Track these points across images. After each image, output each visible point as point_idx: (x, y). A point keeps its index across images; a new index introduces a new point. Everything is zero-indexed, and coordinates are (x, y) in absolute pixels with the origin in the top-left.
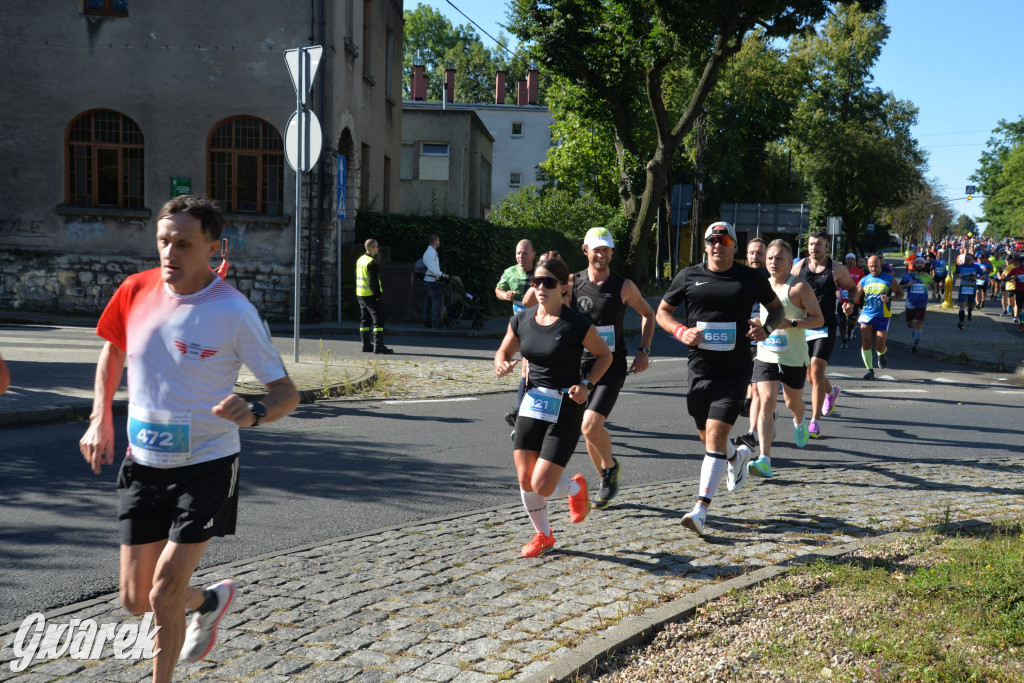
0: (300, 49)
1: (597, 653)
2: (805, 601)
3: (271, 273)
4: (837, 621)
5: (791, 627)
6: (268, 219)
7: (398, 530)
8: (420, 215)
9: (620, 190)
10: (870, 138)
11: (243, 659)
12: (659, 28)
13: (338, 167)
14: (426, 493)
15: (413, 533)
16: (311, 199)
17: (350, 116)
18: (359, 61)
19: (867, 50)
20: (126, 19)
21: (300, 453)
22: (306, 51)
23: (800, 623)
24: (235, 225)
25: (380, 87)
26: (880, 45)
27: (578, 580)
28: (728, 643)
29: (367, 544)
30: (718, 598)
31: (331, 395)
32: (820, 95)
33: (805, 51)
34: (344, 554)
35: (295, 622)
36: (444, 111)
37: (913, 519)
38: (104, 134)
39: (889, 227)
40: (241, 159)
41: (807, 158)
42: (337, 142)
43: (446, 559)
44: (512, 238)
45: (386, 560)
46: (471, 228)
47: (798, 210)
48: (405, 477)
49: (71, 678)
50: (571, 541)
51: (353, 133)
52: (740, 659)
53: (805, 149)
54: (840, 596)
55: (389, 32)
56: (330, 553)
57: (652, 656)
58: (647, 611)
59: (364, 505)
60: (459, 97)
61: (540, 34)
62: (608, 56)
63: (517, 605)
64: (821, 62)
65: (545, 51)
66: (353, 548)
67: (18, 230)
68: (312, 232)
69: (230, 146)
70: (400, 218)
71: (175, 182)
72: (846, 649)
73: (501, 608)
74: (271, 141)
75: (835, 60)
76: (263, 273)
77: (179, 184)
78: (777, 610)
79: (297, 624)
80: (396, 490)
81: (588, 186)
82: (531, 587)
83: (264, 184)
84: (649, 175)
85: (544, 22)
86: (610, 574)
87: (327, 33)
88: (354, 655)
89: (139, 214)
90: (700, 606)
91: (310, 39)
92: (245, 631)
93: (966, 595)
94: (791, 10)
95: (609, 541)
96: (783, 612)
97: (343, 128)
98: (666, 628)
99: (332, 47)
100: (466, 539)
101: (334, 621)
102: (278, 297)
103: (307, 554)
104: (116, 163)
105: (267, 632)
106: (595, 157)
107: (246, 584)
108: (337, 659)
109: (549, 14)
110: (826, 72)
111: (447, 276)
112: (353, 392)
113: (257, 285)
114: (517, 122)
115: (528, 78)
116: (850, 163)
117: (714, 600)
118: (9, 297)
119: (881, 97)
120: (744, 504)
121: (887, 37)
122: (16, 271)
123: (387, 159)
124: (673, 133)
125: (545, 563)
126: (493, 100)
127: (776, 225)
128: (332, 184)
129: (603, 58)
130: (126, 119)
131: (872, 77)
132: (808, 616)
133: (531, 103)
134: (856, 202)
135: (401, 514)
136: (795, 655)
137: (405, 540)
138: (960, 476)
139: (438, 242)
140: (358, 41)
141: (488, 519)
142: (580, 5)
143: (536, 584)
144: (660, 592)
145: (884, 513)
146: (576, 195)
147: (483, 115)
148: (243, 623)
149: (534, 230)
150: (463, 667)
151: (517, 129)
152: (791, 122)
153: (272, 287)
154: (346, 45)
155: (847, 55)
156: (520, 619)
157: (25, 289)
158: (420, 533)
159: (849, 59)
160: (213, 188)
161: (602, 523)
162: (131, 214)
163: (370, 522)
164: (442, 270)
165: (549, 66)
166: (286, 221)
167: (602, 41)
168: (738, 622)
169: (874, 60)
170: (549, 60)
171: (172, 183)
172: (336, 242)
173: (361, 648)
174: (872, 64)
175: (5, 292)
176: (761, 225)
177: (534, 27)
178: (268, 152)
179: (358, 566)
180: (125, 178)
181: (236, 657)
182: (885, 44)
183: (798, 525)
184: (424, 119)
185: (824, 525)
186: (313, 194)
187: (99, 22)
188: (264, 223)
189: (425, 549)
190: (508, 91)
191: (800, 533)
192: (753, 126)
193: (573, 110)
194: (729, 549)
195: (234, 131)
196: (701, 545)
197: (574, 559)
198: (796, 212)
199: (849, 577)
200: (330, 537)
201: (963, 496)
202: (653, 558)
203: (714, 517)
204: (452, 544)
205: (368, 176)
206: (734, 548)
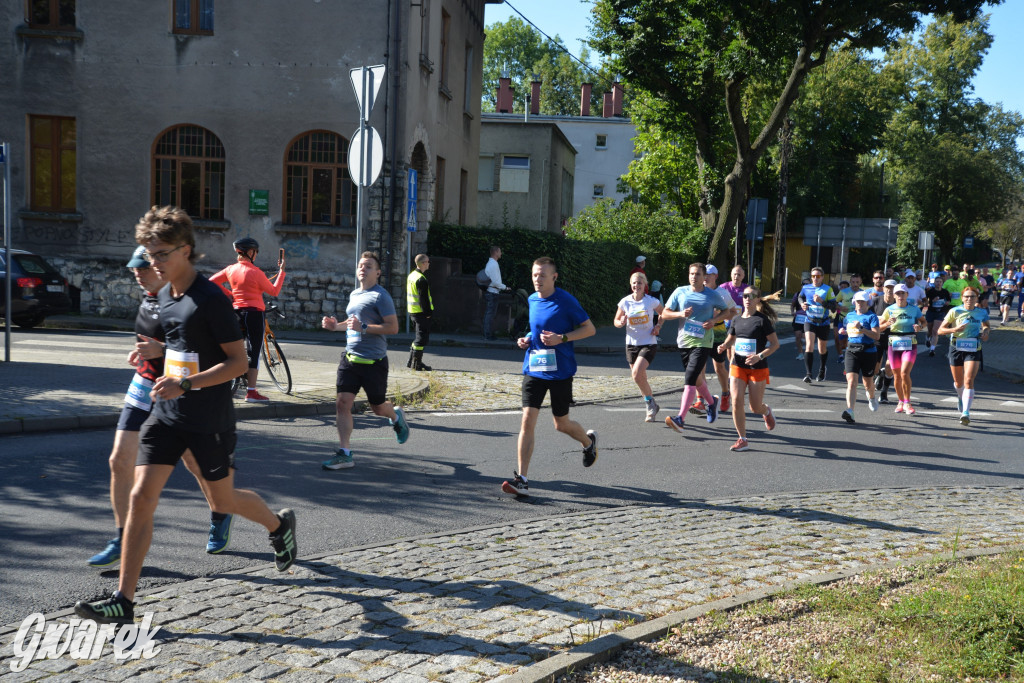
0: (365, 67)
1: (557, 669)
2: (783, 625)
3: (343, 284)
4: (806, 646)
5: (760, 649)
6: (341, 231)
7: (411, 542)
8: (491, 228)
9: (700, 203)
10: (967, 151)
11: (225, 662)
12: (740, 41)
13: (410, 181)
14: (447, 507)
15: (425, 545)
16: (382, 212)
17: (424, 131)
18: (435, 77)
19: (968, 61)
20: (211, 38)
22: (370, 70)
23: (770, 646)
24: (309, 236)
25: (457, 101)
26: (981, 54)
29: (378, 554)
30: (696, 619)
32: (915, 107)
33: (900, 63)
34: (352, 564)
35: (285, 628)
36: (526, 124)
37: (932, 546)
38: (188, 148)
39: (990, 241)
40: (315, 171)
41: (900, 170)
42: (410, 156)
43: (448, 572)
44: (582, 252)
45: (390, 571)
46: (541, 241)
47: (885, 224)
48: (432, 491)
49: (62, 675)
50: (576, 557)
51: (427, 147)
53: (897, 157)
54: (820, 620)
55: (468, 47)
56: (339, 562)
57: (614, 673)
58: (628, 628)
59: (386, 516)
60: (546, 108)
61: (621, 47)
62: (690, 69)
63: (503, 619)
64: (919, 73)
65: (625, 63)
66: (363, 558)
67: (107, 240)
68: (384, 244)
69: (306, 160)
70: (472, 231)
72: (806, 673)
73: (486, 622)
74: (346, 155)
75: (934, 70)
76: (335, 284)
77: (258, 196)
78: (752, 632)
79: (286, 631)
80: (412, 502)
81: (670, 198)
83: (338, 197)
84: (728, 189)
85: (625, 35)
86: (603, 591)
87: (402, 49)
88: (331, 663)
89: (218, 225)
90: (676, 626)
91: (385, 56)
92: (236, 635)
93: (940, 624)
94: (879, 22)
95: (613, 559)
96: (757, 635)
97: (416, 142)
99: (407, 64)
100: (475, 553)
101: (322, 629)
103: (316, 563)
104: (198, 174)
106: (677, 170)
107: (250, 590)
108: (314, 666)
109: (630, 27)
110: (924, 82)
113: (329, 295)
114: (602, 134)
115: (613, 90)
116: (944, 176)
117: (692, 621)
118: (96, 304)
119: (983, 108)
120: (762, 526)
121: (990, 47)
122: (103, 279)
123: (464, 172)
124: (753, 147)
125: (543, 578)
126: (578, 112)
127: (862, 240)
128: (403, 197)
130: (208, 133)
131: (973, 88)
132: (780, 640)
133: (616, 115)
134: (949, 216)
135: (419, 527)
137: (415, 551)
138: (997, 504)
139: (499, 253)
140: (434, 57)
141: (502, 534)
142: (661, 19)
143: (528, 599)
144: (647, 611)
145: (904, 539)
146: (653, 207)
147: (567, 127)
148: (236, 628)
149: (608, 242)
150: (431, 678)
151: (601, 141)
152: (884, 134)
154: (421, 61)
155: (947, 66)
156: (501, 633)
157: (112, 297)
158: (432, 545)
159: (948, 70)
160: (289, 201)
161: (613, 541)
162: (211, 225)
163: (387, 533)
165: (630, 79)
167: (684, 54)
168: (710, 643)
169: (975, 70)
170: (630, 73)
171: (250, 197)
172: (405, 254)
173: (340, 656)
175: (94, 299)
176: (847, 240)
177: (615, 38)
180: (207, 190)
181: (220, 660)
182: (987, 53)
183: (810, 548)
184: (506, 132)
185: (836, 549)
186: (385, 207)
187: (187, 41)
188: (337, 235)
189: (432, 561)
190: (594, 103)
191: (808, 557)
192: (844, 138)
193: (655, 123)
194: (730, 570)
195: (310, 146)
196: (704, 565)
197: (573, 576)
198: (884, 227)
199: (834, 602)
200: (345, 546)
201: (993, 524)
202: (651, 577)
203: (728, 538)
204: (459, 557)
205: (443, 189)
206: (736, 569)
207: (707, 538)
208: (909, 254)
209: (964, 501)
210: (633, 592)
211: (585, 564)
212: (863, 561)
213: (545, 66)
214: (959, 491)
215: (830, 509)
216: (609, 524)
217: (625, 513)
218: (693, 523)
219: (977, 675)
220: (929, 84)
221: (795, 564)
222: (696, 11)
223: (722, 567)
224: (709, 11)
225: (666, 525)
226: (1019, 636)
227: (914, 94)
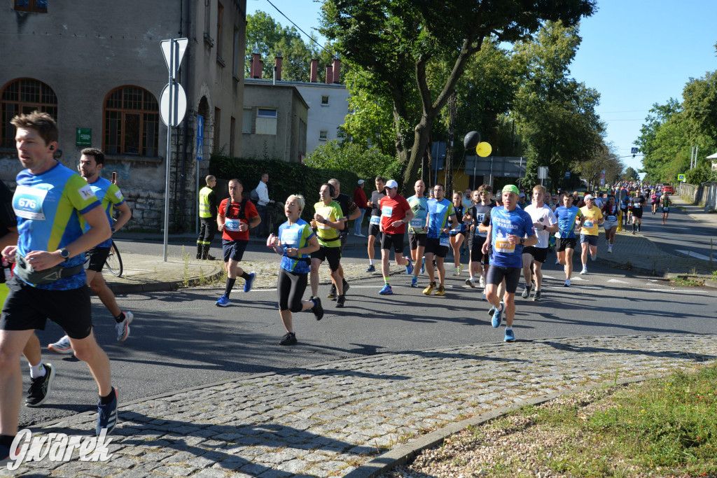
0: (172, 40)
2: (519, 434)
3: (148, 198)
4: (540, 448)
5: (509, 452)
6: (147, 159)
7: (235, 382)
8: (257, 158)
9: (397, 144)
10: (567, 113)
11: (120, 475)
12: (424, 32)
13: (198, 124)
14: (255, 356)
15: (246, 385)
16: (178, 146)
17: (207, 88)
18: (214, 50)
19: (566, 53)
20: (46, 15)
21: (166, 327)
22: (176, 41)
23: (515, 450)
24: (123, 163)
25: (228, 68)
26: (575, 49)
27: (362, 419)
28: (466, 464)
29: (213, 392)
30: (459, 432)
31: (190, 285)
32: (534, 83)
33: (525, 52)
34: (196, 399)
35: (159, 448)
36: (274, 86)
37: (593, 377)
38: (28, 96)
39: (580, 174)
40: (126, 115)
41: (524, 125)
42: (198, 106)
43: (270, 403)
44: (320, 177)
45: (226, 404)
46: (291, 169)
47: (518, 161)
48: (241, 344)
50: (358, 391)
51: (209, 100)
52: (474, 475)
53: (523, 119)
54: (543, 431)
55: (236, 30)
56: (186, 398)
57: (413, 473)
58: (410, 440)
60: (286, 76)
61: (342, 35)
62: (389, 52)
63: (319, 436)
64: (535, 60)
65: (345, 46)
66: (203, 395)
68: (179, 169)
69: (120, 107)
70: (241, 161)
71: (79, 132)
72: (546, 468)
73: (307, 438)
74: (150, 104)
75: (545, 58)
76: (142, 198)
77: (82, 133)
78: (500, 440)
79: (161, 449)
80: (235, 354)
81: (374, 142)
82: (329, 423)
83: (144, 134)
84: (417, 135)
85: (345, 26)
86: (384, 414)
87: (192, 29)
88: (202, 472)
90: (447, 437)
91: (179, 33)
92: (123, 454)
93: (628, 430)
94: (515, 24)
95: (385, 391)
96: (504, 442)
97: (202, 96)
98: (423, 452)
99: (195, 39)
100: (284, 389)
102: (153, 215)
103: (169, 399)
105: (139, 455)
106: (378, 121)
108: (189, 475)
109: (348, 21)
110: (538, 66)
111: (274, 202)
112: (205, 283)
113: (138, 206)
114: (325, 95)
115: (333, 65)
116: (554, 130)
117: (457, 433)
119: (575, 85)
120: (479, 366)
121: (579, 44)
123: (233, 119)
124: (434, 106)
125: (339, 406)
126: (309, 80)
127: (504, 171)
128: (193, 136)
129: (386, 52)
130: (44, 85)
131: (569, 72)
132: (521, 445)
133: (335, 82)
134: (557, 157)
136: (512, 472)
137: (240, 389)
138: (625, 347)
139: (266, 177)
140: (213, 35)
141: (299, 375)
142: (369, 16)
143: (333, 421)
144: (419, 427)
145: (574, 373)
146: (365, 147)
147: (302, 90)
148: (121, 449)
149: (336, 171)
151: (325, 100)
152: (514, 100)
153: (148, 207)
154: (205, 38)
155: (553, 55)
156: (321, 446)
158: (251, 384)
159: (554, 59)
160: (107, 137)
163: (215, 377)
164: (270, 198)
165: (348, 57)
166: (160, 161)
167: (385, 41)
168: (473, 449)
169: (571, 60)
170: (348, 53)
171: (77, 132)
172: (195, 177)
173: (207, 467)
174: (569, 63)
176: (493, 171)
177: (338, 29)
178: (148, 112)
179: (206, 408)
181: (116, 473)
182: (578, 49)
183: (515, 380)
184: (260, 91)
185: (533, 381)
186: (180, 142)
187: (26, 17)
188: (144, 162)
189: (255, 396)
190: (319, 73)
191: (516, 387)
192: (488, 102)
193: (364, 87)
194: (467, 397)
195: (123, 96)
196: (448, 394)
197: (360, 404)
198: (517, 163)
199: (549, 417)
200: (186, 386)
201: (627, 361)
202: (414, 403)
203: (458, 375)
204: (274, 392)
205: (219, 130)
206: (471, 396)
207: (443, 375)
208: (530, 182)
209: (604, 346)
210: (406, 414)
211: (365, 395)
212: (554, 389)
213: (283, 47)
214: (599, 339)
215: (519, 353)
216: (373, 367)
217: (382, 358)
218: (431, 365)
219: (664, 465)
220: (542, 67)
221: (508, 391)
222: (396, 11)
223: (460, 394)
224: (406, 11)
225: (413, 366)
226: (685, 437)
227: (533, 74)
